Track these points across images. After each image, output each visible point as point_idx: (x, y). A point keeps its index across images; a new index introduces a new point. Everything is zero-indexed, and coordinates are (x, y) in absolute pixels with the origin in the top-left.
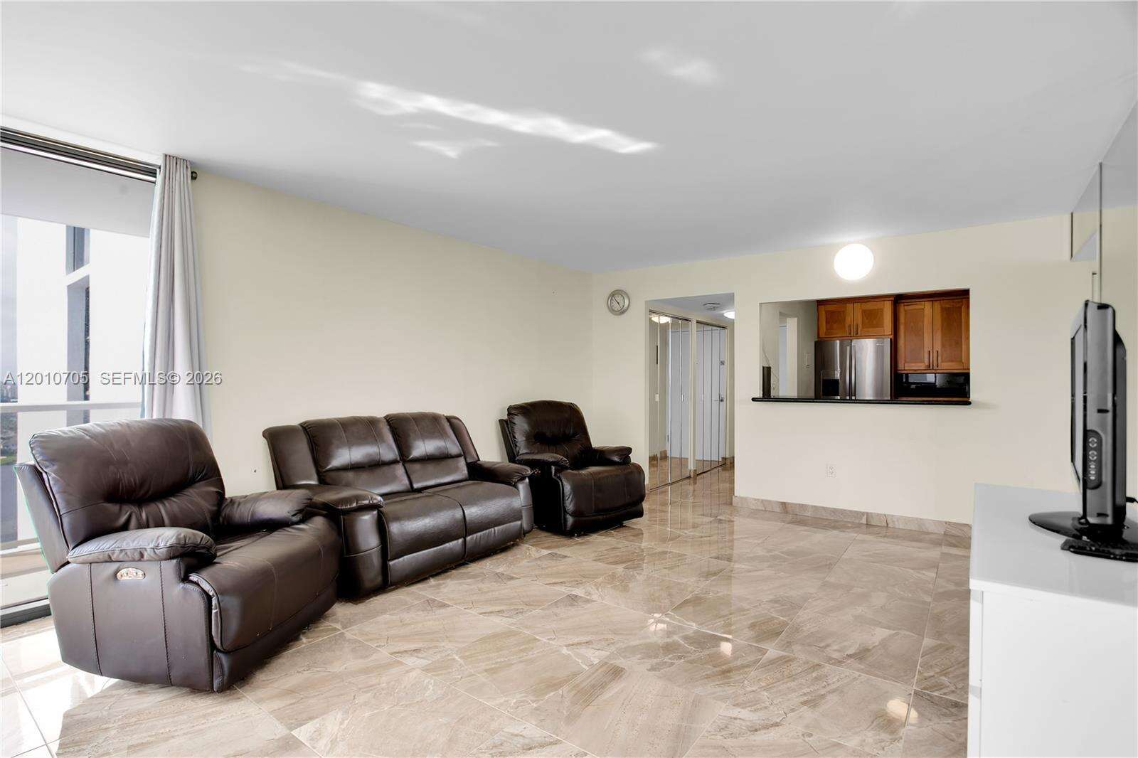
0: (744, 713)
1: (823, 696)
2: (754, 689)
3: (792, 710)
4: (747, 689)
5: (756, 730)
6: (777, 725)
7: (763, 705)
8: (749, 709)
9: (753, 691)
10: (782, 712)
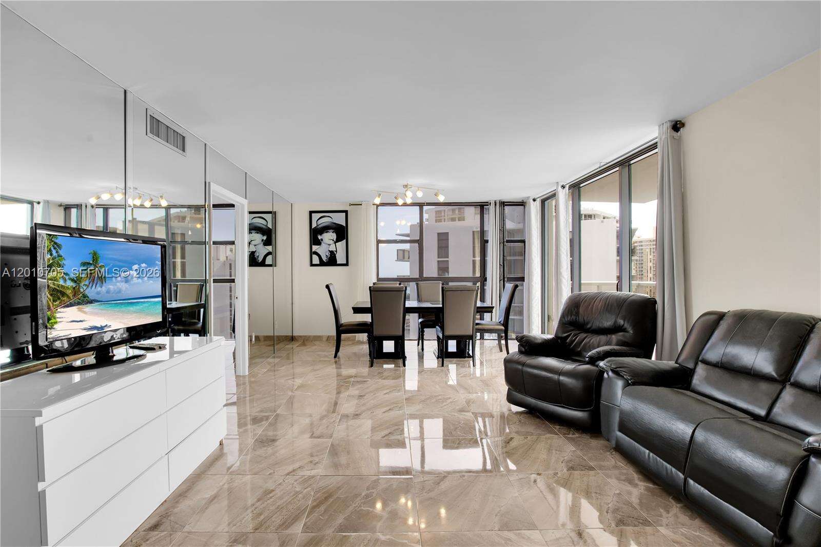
0: (307, 473)
1: (259, 500)
2: (306, 490)
3: (280, 484)
4: (310, 489)
5: (299, 468)
6: (288, 474)
7: (298, 482)
8: (306, 477)
9: (305, 489)
10: (286, 481)
